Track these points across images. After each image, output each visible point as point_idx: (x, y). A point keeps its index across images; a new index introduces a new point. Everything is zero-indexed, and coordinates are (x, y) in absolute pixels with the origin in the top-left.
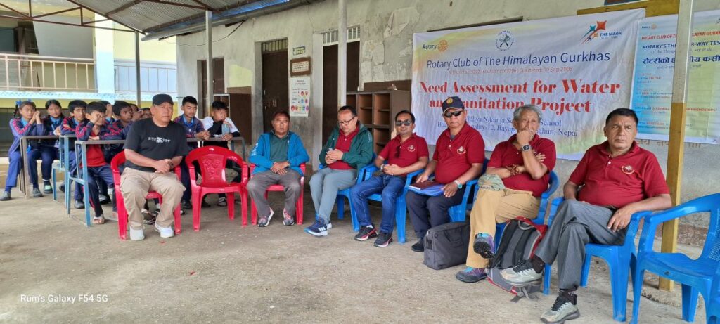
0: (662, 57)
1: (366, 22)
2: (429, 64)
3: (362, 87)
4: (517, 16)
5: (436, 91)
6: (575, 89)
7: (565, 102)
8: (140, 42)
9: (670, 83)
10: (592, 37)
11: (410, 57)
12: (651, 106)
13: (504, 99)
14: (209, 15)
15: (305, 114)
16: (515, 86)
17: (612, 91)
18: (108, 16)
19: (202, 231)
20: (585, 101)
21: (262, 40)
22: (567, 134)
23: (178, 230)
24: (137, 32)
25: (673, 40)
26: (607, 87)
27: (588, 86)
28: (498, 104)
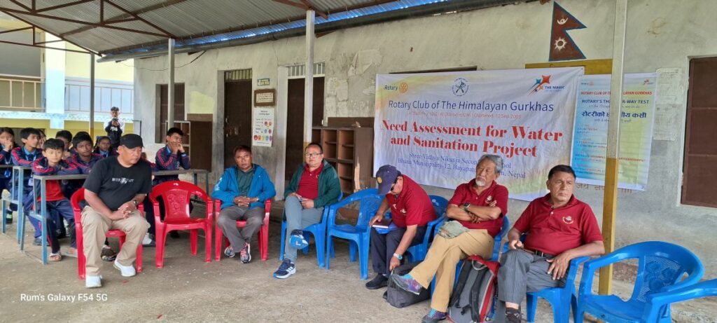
0: (599, 110)
1: (331, 60)
2: (391, 103)
3: (327, 121)
4: (472, 66)
5: (396, 129)
6: (523, 135)
7: (515, 148)
8: (96, 63)
9: (605, 135)
10: (538, 89)
11: (372, 96)
12: (590, 154)
13: (460, 140)
14: (172, 43)
15: (269, 144)
16: (470, 130)
17: (556, 139)
18: (62, 37)
19: (165, 269)
20: (532, 146)
21: (226, 68)
22: (515, 175)
23: (139, 268)
24: (93, 54)
25: (607, 97)
26: (551, 135)
27: (535, 133)
28: (454, 144)
